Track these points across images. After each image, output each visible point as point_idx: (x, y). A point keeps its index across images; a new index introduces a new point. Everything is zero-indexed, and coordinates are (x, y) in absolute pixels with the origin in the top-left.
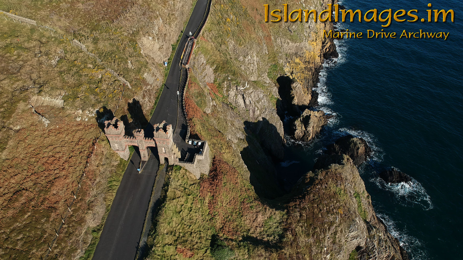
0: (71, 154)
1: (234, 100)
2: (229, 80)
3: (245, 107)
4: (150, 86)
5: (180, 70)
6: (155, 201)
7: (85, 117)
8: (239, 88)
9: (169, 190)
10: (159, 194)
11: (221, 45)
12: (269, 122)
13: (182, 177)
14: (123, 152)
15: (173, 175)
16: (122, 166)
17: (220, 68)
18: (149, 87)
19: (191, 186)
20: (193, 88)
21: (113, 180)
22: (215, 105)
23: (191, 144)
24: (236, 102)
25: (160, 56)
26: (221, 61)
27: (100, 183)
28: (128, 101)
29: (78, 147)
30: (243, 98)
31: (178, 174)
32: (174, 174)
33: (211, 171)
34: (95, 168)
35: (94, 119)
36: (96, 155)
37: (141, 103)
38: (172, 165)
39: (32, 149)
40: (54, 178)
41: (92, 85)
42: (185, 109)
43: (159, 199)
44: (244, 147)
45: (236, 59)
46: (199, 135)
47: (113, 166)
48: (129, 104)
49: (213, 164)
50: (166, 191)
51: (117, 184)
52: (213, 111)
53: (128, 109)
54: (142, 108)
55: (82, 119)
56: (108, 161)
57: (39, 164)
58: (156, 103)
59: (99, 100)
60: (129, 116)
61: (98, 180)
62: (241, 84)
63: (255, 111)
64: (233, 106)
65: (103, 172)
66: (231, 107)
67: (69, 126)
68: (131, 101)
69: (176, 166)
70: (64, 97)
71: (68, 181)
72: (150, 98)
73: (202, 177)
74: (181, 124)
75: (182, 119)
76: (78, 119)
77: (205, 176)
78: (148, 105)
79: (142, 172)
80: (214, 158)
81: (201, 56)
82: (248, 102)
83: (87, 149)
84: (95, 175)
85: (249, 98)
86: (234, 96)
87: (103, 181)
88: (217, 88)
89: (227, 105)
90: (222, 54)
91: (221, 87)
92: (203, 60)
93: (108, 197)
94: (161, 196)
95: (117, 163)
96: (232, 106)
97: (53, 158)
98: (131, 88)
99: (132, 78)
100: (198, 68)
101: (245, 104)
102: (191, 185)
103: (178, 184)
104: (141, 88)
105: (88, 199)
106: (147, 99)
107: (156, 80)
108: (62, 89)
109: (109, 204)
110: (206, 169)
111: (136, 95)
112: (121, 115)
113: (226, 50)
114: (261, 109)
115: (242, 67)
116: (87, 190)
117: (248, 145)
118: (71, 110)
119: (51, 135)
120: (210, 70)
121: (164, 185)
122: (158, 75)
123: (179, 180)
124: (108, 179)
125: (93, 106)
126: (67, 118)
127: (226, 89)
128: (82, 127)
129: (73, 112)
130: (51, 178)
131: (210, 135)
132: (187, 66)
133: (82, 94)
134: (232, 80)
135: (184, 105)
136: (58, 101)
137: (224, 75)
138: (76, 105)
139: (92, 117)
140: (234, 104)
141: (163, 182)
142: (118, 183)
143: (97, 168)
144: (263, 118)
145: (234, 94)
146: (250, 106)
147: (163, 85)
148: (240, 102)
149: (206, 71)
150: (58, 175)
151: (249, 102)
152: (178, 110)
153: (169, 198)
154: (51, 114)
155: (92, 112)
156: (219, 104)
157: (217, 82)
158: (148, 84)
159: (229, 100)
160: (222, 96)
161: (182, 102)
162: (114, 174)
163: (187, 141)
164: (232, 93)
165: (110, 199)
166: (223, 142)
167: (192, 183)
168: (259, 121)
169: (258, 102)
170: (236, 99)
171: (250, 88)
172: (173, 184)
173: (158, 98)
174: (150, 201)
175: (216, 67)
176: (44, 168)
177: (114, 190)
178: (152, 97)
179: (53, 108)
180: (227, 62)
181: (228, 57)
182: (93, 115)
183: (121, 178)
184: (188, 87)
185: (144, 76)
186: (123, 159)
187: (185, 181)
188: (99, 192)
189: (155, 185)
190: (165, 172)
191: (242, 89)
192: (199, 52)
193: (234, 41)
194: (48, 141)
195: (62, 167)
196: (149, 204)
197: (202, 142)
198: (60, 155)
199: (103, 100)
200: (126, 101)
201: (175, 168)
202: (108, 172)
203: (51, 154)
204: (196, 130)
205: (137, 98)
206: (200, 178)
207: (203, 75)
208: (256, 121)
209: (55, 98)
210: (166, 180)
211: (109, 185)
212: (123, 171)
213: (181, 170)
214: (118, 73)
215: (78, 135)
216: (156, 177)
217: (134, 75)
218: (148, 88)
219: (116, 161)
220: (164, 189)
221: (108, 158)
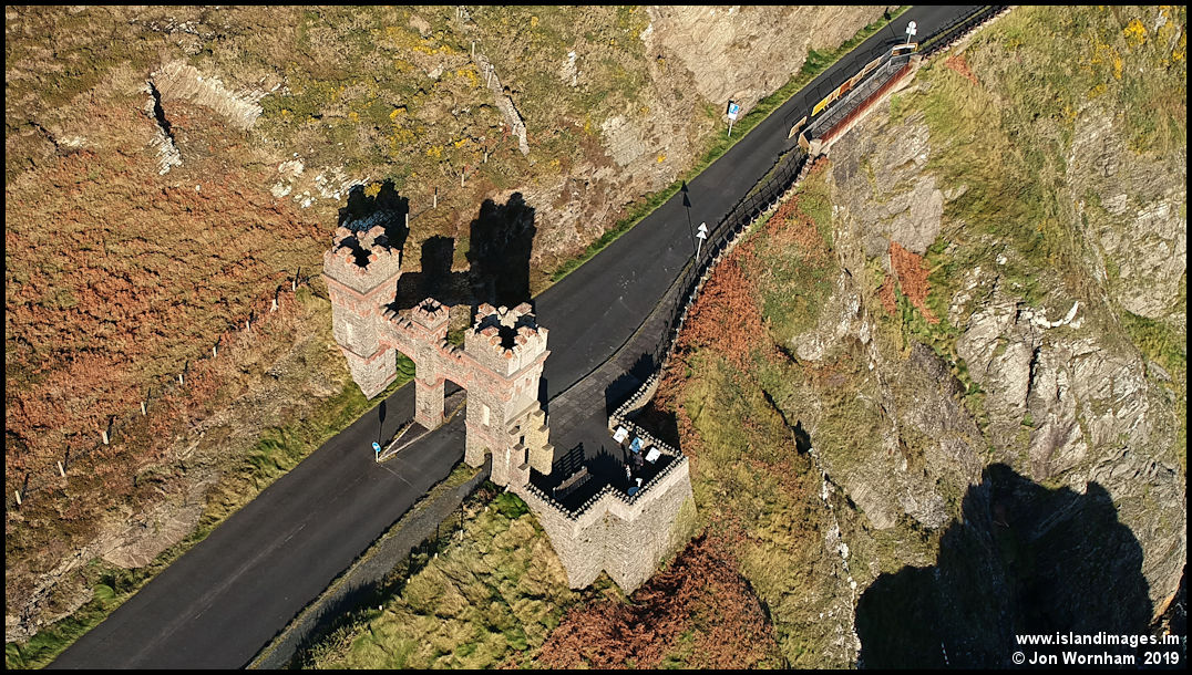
0: (187, 295)
1: (986, 359)
2: (995, 267)
3: (1027, 406)
4: (609, 170)
5: (781, 154)
6: (356, 584)
7: (307, 193)
8: (1029, 315)
9: (425, 572)
10: (387, 568)
11: (1036, 115)
12: (1119, 515)
13: (508, 549)
14: (362, 361)
15: (479, 521)
16: (341, 408)
17: (978, 206)
18: (603, 173)
19: (525, 600)
20: (785, 238)
21: (280, 441)
22: (864, 340)
23: (620, 440)
24: (992, 371)
25: (721, 73)
26: (999, 178)
27: (226, 431)
28: (490, 194)
29: (222, 280)
30: (1033, 363)
31: (498, 528)
32: (483, 521)
33: (650, 585)
34: (235, 373)
35: (336, 211)
36: (262, 332)
37: (538, 219)
38: (497, 487)
39: (80, 227)
40: (82, 344)
41: (387, 93)
42: (695, 301)
43: (374, 583)
44: (908, 561)
45: (1092, 197)
46: (683, 424)
47: (307, 395)
48: (488, 206)
49: (679, 562)
50: (415, 569)
51: (282, 463)
52: (833, 361)
53: (475, 225)
54: (535, 238)
55: (290, 197)
56: (299, 371)
57: (71, 283)
58: (604, 240)
59: (384, 152)
60: (461, 246)
61: (221, 417)
62: (1044, 300)
63: (1065, 441)
64: (968, 378)
65: (259, 402)
66: (956, 380)
67: (237, 202)
68: (501, 198)
69: (512, 495)
70: (269, 99)
71: (119, 375)
72: (589, 215)
73: (597, 586)
74: (641, 352)
75: (658, 336)
76: (279, 191)
77: (613, 589)
78: (567, 238)
79: (385, 463)
80: (699, 541)
81: (916, 130)
82: (1044, 388)
83: (247, 300)
84: (220, 395)
85: (1058, 372)
86: (992, 342)
87: (238, 431)
88: (931, 279)
89: (943, 365)
90: (1017, 153)
91: (951, 283)
92: (917, 146)
93: (227, 492)
94: (385, 579)
95: (328, 393)
96: (962, 377)
97: (122, 283)
98: (525, 149)
99: (551, 116)
100: (881, 175)
101: (1029, 392)
102: (525, 595)
103: (478, 567)
104: (566, 166)
105: (145, 464)
106: (569, 214)
107: (653, 156)
108: (280, 70)
109: (217, 516)
110: (634, 567)
111: (532, 182)
112: (433, 234)
113: (1054, 145)
114: (1100, 445)
115: (1105, 240)
116: (159, 435)
117: (933, 563)
118: (271, 152)
119: (161, 204)
120: (929, 199)
121: (424, 543)
122: (666, 142)
123: (490, 552)
124: (266, 433)
125: (353, 164)
126: (242, 173)
127: (967, 297)
128: (276, 223)
129: (275, 158)
130: (73, 342)
131: (738, 442)
132: (815, 147)
133: (338, 113)
134: (1010, 271)
135: (700, 287)
136: (241, 104)
137: (985, 237)
138: (294, 140)
139: (330, 203)
140: (976, 374)
141: (427, 532)
142: (290, 460)
143: (238, 375)
144: (1092, 486)
145: (993, 332)
146: (1050, 410)
147: (673, 187)
148: (1011, 378)
149: (909, 195)
150: (102, 343)
151: (1054, 392)
152: (668, 295)
153: (406, 601)
154: (201, 138)
155: (337, 186)
156: (899, 345)
157: (941, 257)
158: (607, 162)
159: (962, 351)
160: (937, 321)
161: (702, 271)
162: (298, 423)
163: (613, 421)
164: (988, 324)
165: (227, 502)
166: (785, 498)
167: (536, 590)
168: (1066, 489)
169: (1099, 409)
170: (995, 355)
171: (1083, 332)
172: (457, 556)
173: (623, 225)
174: (340, 576)
175: (963, 196)
176: (77, 300)
177: (260, 476)
178: (600, 215)
179: (220, 121)
180: (1027, 191)
181: (1047, 175)
182: (337, 196)
183: (309, 449)
184: (767, 226)
185: (604, 126)
186: (356, 386)
187: (513, 569)
188: (204, 460)
189: (397, 528)
190: (459, 498)
191: (1040, 326)
192: (914, 113)
193: (1115, 121)
194: (142, 220)
195: (130, 324)
196: (331, 584)
197: (666, 452)
198: (153, 281)
199: (398, 156)
200: (483, 189)
201: (500, 502)
202: (278, 409)
203: (125, 265)
204: (680, 399)
205: (529, 197)
206: (589, 588)
207: (892, 207)
208: (1049, 485)
209: (235, 91)
210: (444, 527)
211: (253, 454)
212: (332, 428)
213: (517, 518)
214: (506, 83)
215: (248, 242)
216: (418, 501)
217: (564, 110)
218: (598, 176)
219: (326, 383)
220: (413, 556)
221: (303, 360)
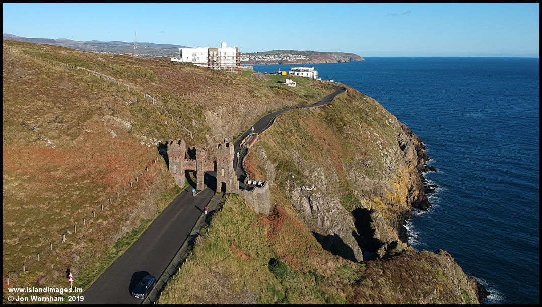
1: (299, 203)
2: (292, 179)
3: (312, 214)
8: (304, 188)
11: (284, 150)
17: (282, 166)
24: (301, 206)
26: (284, 160)
30: (309, 202)
62: (307, 184)
63: (324, 221)
81: (262, 150)
85: (316, 202)
86: (298, 198)
88: (279, 186)
90: (285, 155)
91: (284, 186)
92: (264, 154)
101: (311, 210)
114: (332, 221)
120: (271, 166)
127: (288, 188)
134: (296, 179)
137: (287, 173)
140: (298, 208)
144: (334, 233)
146: (318, 214)
148: (306, 207)
149: (266, 166)
151: (317, 208)
157: (278, 180)
159: (292, 202)
164: (296, 194)
168: (329, 235)
169: (328, 212)
171: (317, 191)
175: (278, 165)
191: (308, 191)
192: (261, 147)
193: (299, 153)
208: (326, 235)
